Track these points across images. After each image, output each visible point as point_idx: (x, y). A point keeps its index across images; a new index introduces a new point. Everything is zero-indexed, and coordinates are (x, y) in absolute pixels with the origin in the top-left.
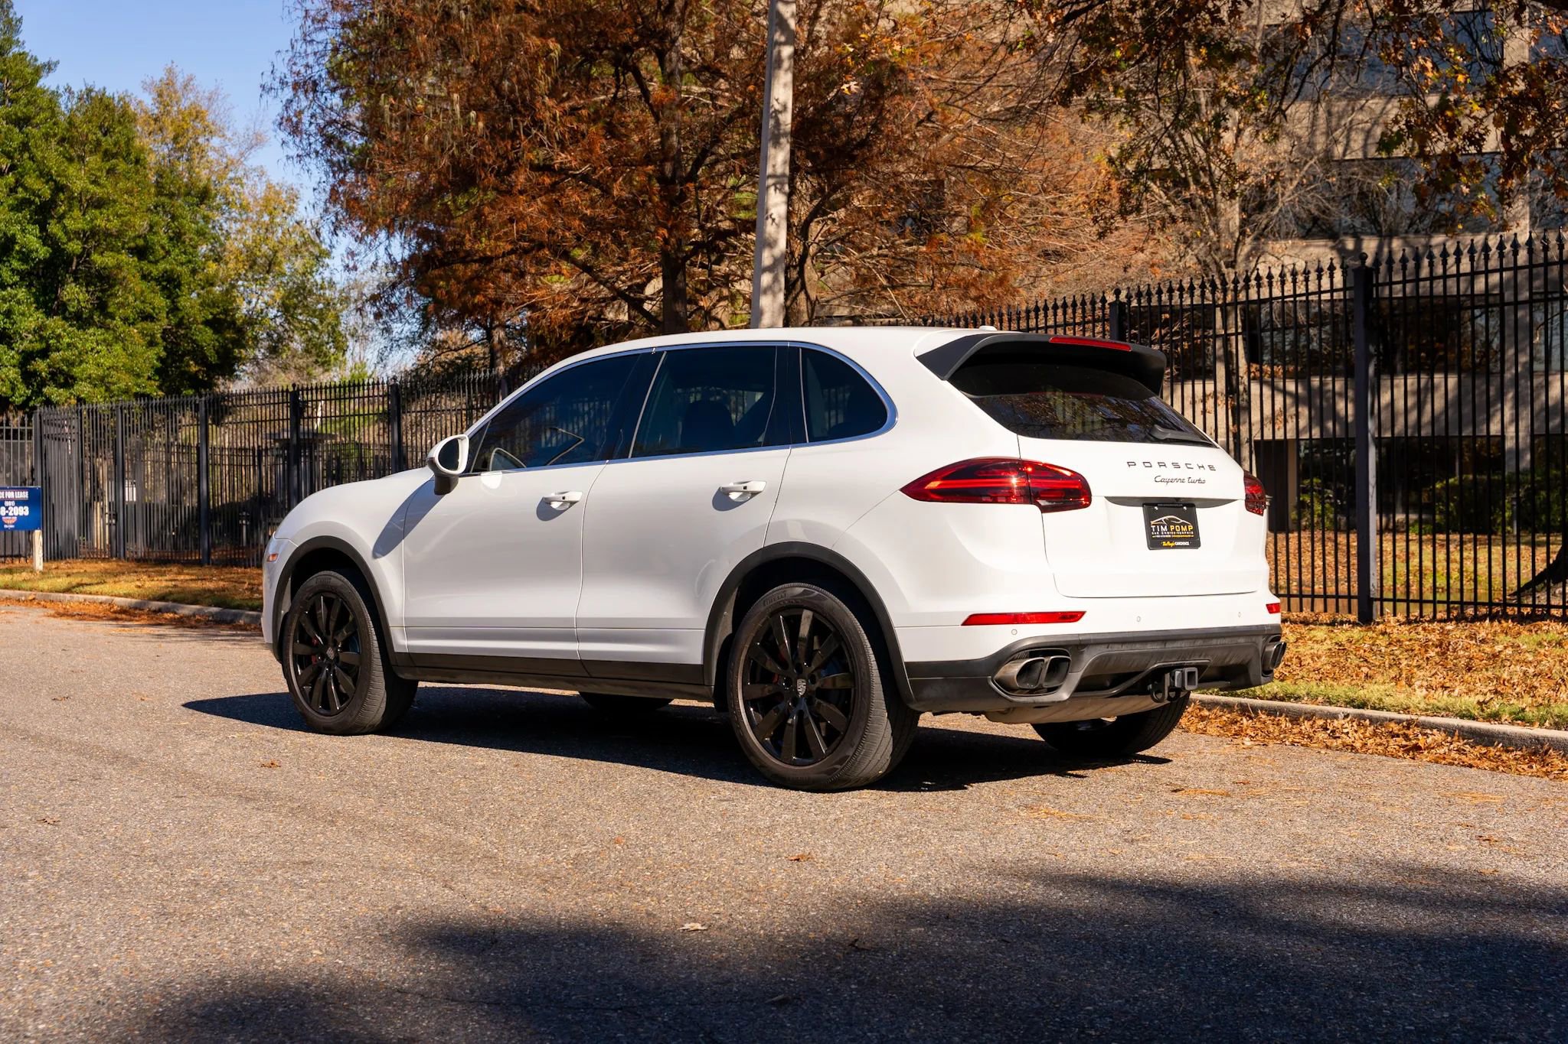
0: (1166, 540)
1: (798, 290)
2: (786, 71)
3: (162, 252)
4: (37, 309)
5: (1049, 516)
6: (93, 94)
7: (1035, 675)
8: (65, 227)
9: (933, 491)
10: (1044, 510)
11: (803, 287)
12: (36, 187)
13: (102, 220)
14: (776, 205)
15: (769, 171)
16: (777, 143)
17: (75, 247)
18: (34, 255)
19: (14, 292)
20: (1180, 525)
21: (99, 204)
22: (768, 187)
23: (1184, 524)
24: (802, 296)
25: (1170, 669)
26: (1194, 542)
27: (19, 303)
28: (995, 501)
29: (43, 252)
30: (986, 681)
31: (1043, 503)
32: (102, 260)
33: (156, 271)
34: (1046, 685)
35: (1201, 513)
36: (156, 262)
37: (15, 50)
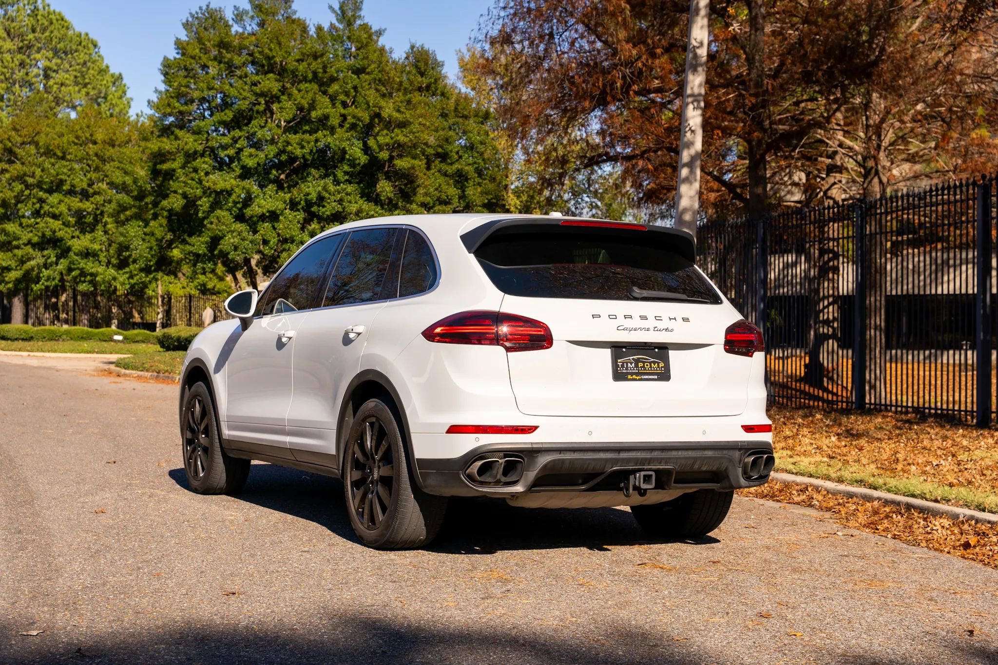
0: (632, 374)
1: (872, 176)
2: (703, 17)
3: (456, 157)
4: (361, 197)
5: (513, 355)
6: (415, 49)
7: (494, 472)
8: (378, 142)
9: (438, 334)
10: (508, 350)
11: (877, 173)
12: (360, 115)
13: (401, 136)
14: (693, 117)
15: (689, 92)
16: (695, 70)
17: (384, 155)
18: (357, 162)
19: (345, 187)
20: (650, 363)
21: (402, 125)
22: (688, 104)
23: (654, 363)
24: (876, 180)
25: (634, 472)
26: (665, 376)
27: (347, 194)
28: (480, 343)
29: (363, 159)
30: (458, 475)
31: (508, 344)
32: (402, 164)
33: (451, 169)
34: (503, 479)
35: (672, 354)
36: (451, 164)
37: (358, 22)
